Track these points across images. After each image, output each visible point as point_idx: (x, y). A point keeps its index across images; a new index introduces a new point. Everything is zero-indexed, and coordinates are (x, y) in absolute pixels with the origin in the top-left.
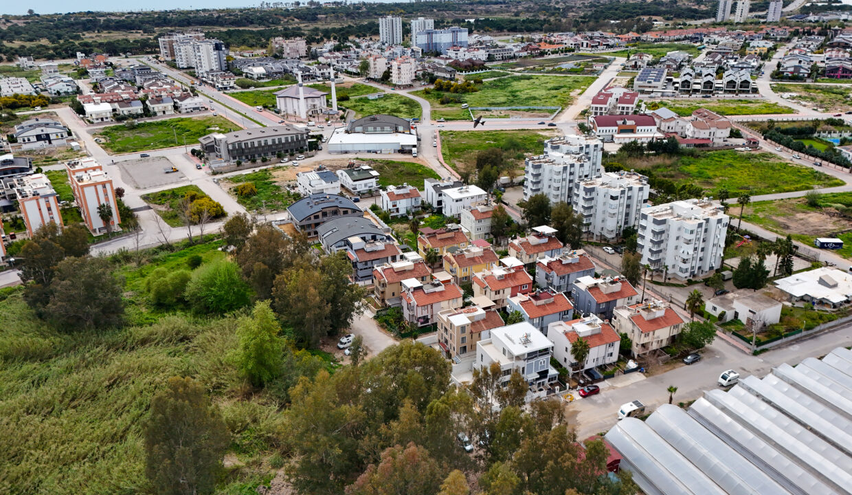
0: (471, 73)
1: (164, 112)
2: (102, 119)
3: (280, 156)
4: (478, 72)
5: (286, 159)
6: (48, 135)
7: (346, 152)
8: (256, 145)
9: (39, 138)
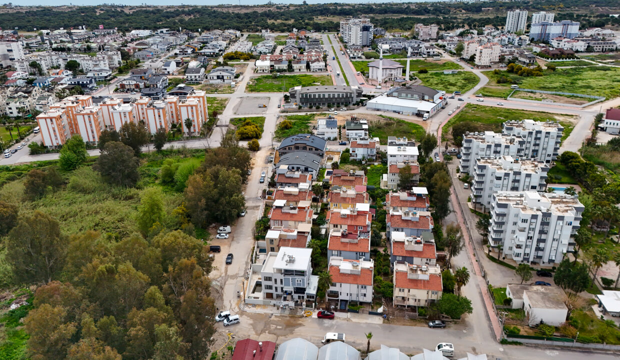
0: (557, 60)
1: (300, 70)
2: (263, 70)
3: (329, 106)
4: (564, 60)
5: (333, 109)
6: (223, 76)
7: (378, 110)
8: (317, 97)
9: (218, 77)
